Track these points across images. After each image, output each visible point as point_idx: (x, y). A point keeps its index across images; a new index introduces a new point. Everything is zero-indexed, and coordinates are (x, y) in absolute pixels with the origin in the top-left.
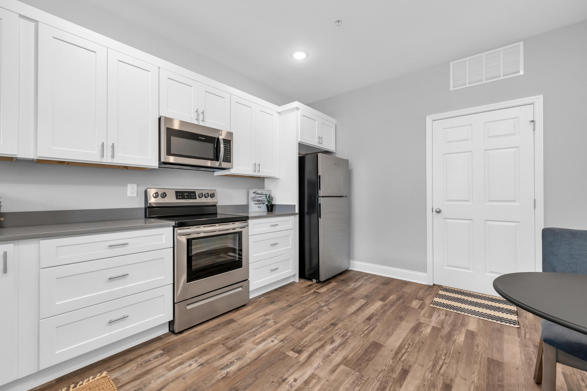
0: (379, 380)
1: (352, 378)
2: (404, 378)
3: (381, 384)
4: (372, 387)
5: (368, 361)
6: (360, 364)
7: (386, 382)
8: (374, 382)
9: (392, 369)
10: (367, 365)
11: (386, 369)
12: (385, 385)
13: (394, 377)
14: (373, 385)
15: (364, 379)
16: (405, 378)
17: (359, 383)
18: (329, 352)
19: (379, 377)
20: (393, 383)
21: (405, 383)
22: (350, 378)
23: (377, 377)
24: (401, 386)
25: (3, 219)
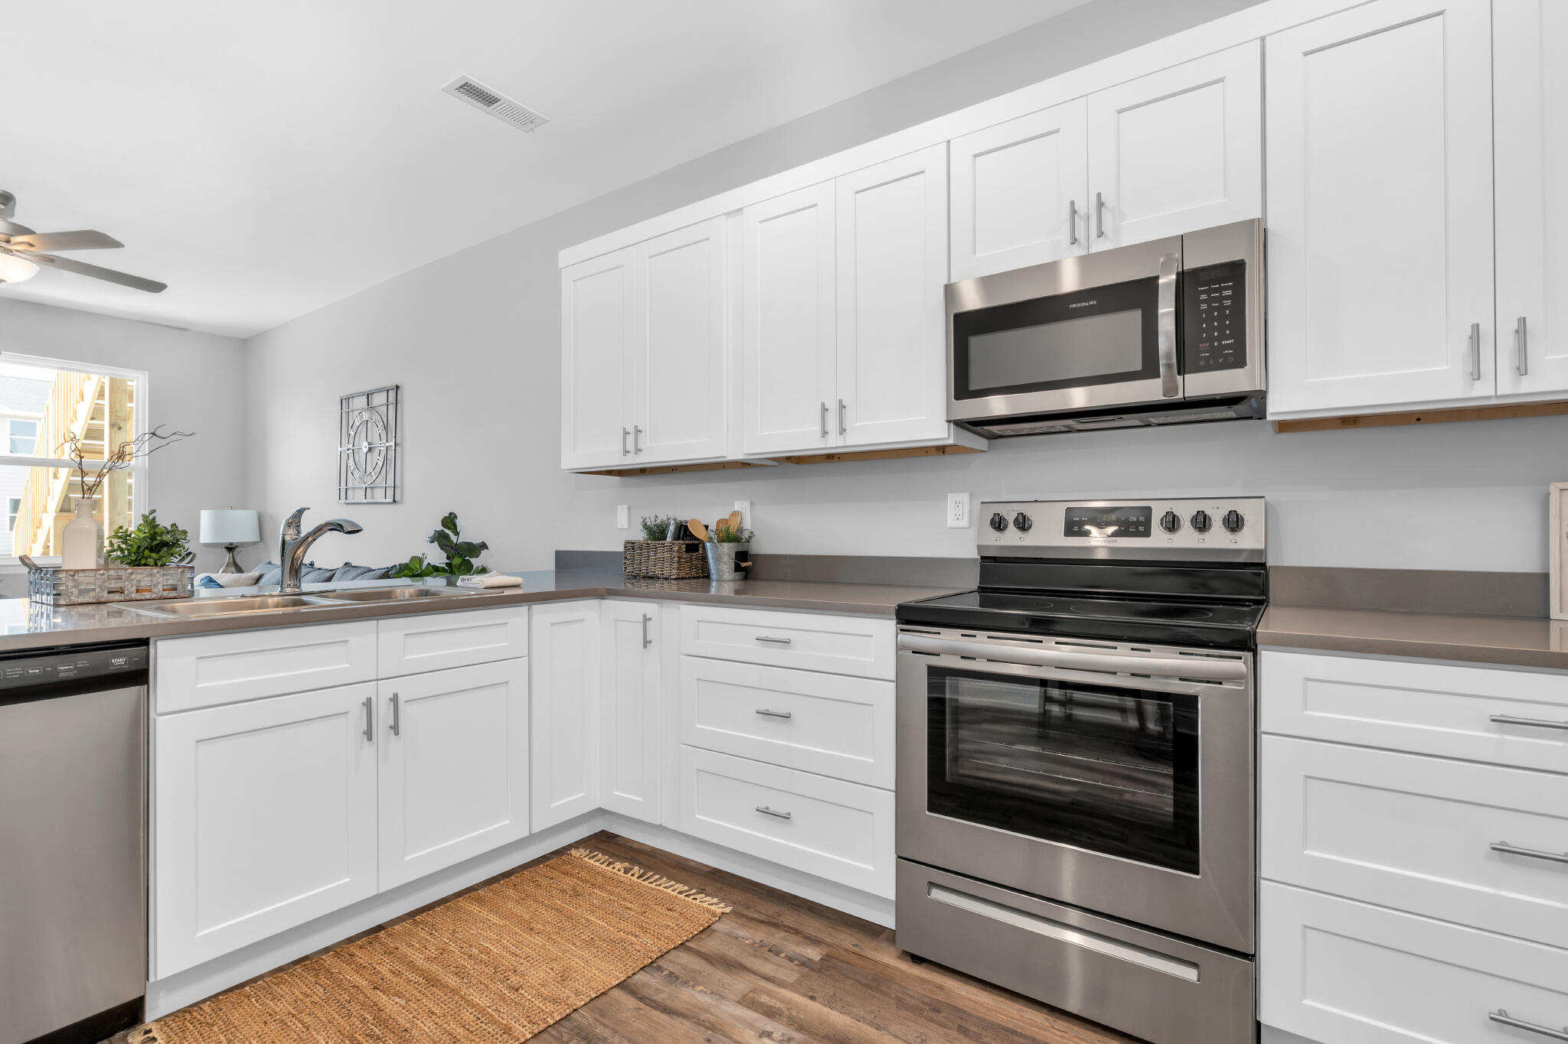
25: (750, 563)
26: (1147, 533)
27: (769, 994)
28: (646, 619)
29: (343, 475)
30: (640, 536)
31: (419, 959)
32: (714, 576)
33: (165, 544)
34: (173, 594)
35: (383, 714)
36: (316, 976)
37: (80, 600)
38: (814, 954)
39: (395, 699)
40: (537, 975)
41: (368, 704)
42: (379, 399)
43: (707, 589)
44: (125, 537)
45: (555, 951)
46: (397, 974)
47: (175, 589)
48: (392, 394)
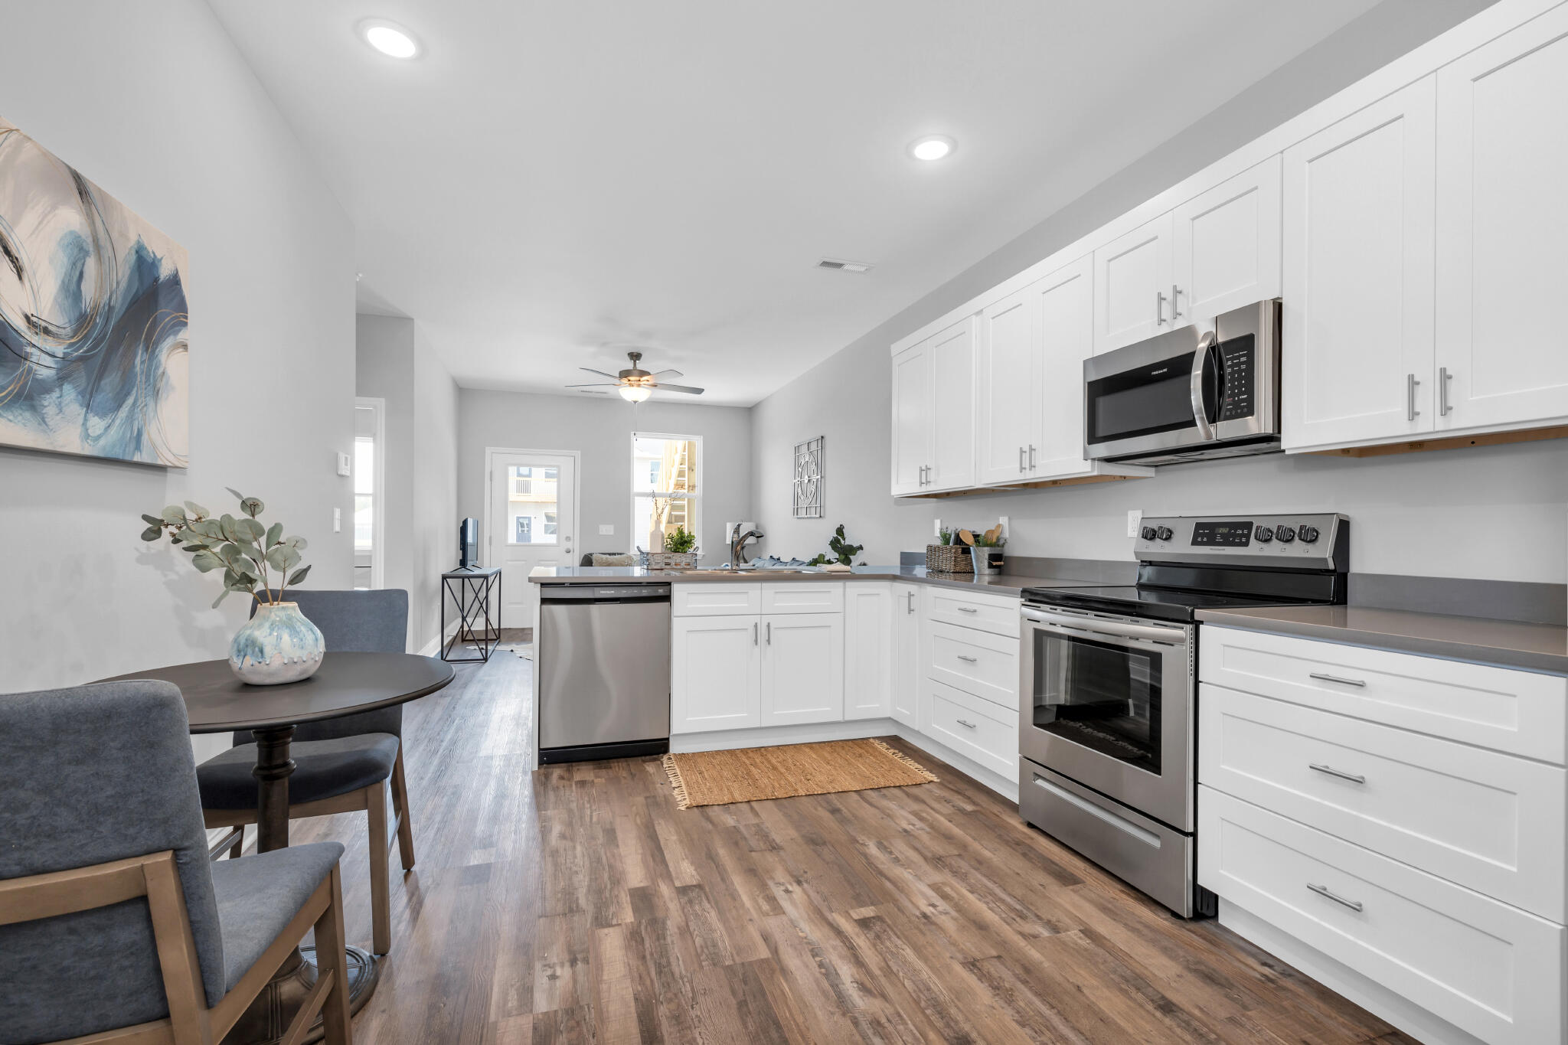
0: (682, 978)
1: (726, 948)
2: (642, 1022)
3: (673, 974)
4: (680, 959)
5: (742, 1005)
6: (745, 983)
7: (667, 986)
8: (686, 970)
9: (683, 1022)
10: (734, 993)
11: (693, 1013)
12: (664, 979)
13: (662, 1007)
14: (681, 962)
15: (707, 963)
16: (640, 1021)
17: (705, 950)
18: (828, 961)
19: (688, 985)
20: (655, 993)
21: (633, 1010)
22: (728, 947)
23: (691, 982)
24: (636, 999)
25: (1002, 563)
26: (1246, 544)
27: (928, 814)
28: (910, 595)
29: (796, 499)
30: (938, 542)
31: (774, 761)
32: (976, 572)
33: (686, 542)
34: (688, 567)
35: (763, 630)
36: (732, 756)
37: (655, 567)
38: (969, 808)
39: (769, 626)
40: (820, 777)
41: (756, 625)
42: (813, 447)
43: (972, 580)
44: (672, 538)
45: (834, 772)
46: (763, 763)
47: (689, 565)
48: (820, 441)
